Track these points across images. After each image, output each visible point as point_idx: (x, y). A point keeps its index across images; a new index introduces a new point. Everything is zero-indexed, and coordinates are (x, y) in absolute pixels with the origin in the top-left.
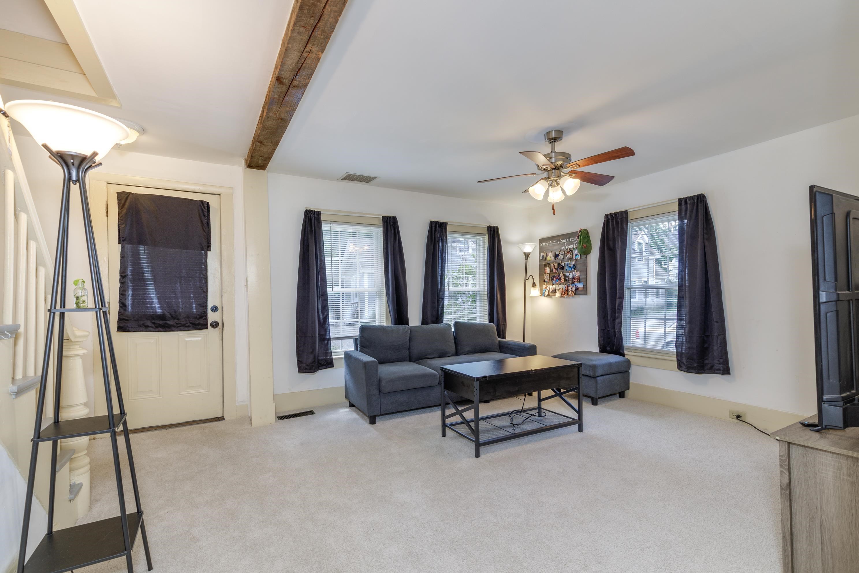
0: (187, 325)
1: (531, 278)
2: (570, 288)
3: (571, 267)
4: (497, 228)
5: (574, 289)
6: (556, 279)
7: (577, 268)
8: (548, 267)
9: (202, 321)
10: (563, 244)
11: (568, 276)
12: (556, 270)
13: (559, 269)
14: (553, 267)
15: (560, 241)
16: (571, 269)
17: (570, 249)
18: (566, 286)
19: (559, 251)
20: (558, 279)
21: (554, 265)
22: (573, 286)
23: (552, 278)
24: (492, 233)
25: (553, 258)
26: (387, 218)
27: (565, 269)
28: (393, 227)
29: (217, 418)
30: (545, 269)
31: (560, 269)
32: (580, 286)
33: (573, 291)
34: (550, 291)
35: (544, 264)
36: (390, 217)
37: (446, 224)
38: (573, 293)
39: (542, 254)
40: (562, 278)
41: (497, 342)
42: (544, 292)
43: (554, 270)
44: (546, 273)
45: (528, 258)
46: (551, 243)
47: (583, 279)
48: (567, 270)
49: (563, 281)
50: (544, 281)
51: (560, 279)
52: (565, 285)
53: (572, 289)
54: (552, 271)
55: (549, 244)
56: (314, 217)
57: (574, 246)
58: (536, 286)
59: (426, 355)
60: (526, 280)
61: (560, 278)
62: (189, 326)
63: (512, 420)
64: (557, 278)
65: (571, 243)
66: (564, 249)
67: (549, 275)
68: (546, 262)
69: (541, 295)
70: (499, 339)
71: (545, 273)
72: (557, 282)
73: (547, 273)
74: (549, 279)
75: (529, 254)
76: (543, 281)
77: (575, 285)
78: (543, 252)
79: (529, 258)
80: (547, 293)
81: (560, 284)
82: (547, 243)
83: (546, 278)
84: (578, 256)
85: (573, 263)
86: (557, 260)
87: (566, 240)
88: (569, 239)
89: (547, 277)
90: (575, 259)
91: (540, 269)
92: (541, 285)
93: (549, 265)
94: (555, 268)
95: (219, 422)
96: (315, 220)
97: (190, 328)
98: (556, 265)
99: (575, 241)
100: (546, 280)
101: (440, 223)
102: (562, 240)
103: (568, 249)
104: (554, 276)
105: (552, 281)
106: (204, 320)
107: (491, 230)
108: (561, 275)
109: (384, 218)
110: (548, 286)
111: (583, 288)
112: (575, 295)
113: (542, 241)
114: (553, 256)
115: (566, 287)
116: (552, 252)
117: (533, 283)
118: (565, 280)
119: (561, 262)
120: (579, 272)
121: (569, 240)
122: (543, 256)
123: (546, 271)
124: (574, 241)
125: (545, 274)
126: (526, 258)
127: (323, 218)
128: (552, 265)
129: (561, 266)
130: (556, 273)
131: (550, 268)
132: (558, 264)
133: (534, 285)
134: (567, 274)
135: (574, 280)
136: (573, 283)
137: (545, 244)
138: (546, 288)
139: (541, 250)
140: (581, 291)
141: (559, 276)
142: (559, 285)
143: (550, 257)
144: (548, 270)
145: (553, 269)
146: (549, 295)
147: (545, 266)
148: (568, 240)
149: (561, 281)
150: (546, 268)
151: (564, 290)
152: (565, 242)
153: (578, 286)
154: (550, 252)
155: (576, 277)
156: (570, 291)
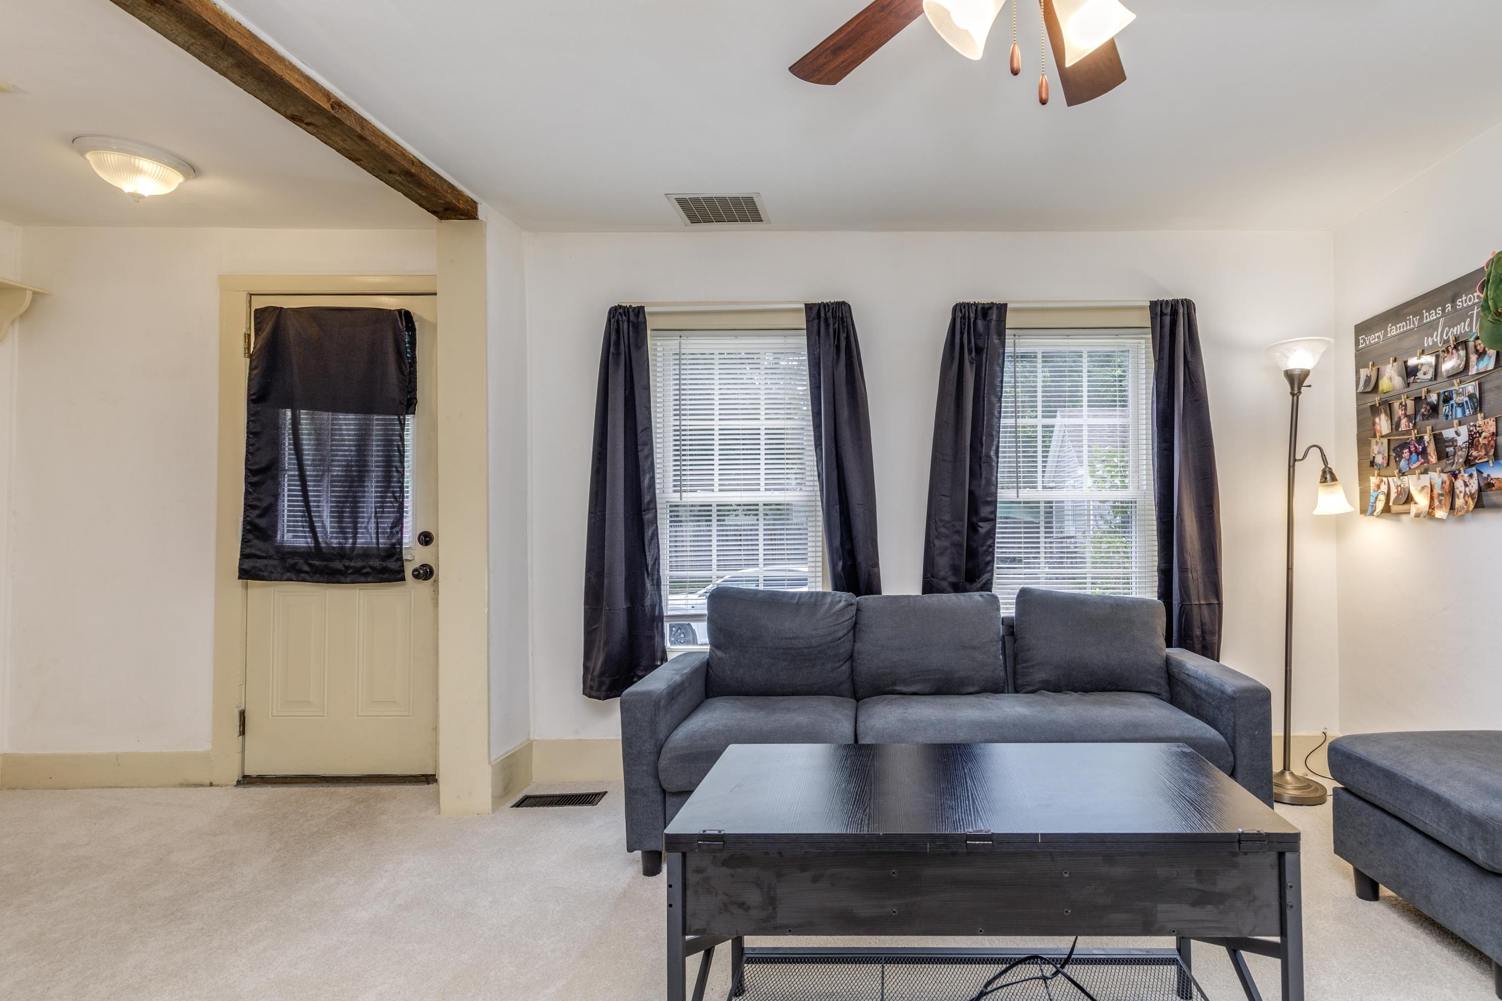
0: (365, 571)
1: (1315, 454)
2: (1459, 484)
3: (1461, 405)
4: (1188, 305)
5: (1474, 487)
6: (1411, 453)
7: (1486, 407)
8: (1383, 416)
9: (392, 564)
10: (1433, 326)
11: (1453, 441)
12: (1410, 421)
13: (1419, 418)
14: (1401, 413)
15: (1421, 319)
16: (1464, 412)
17: (1456, 339)
18: (1446, 476)
19: (1419, 351)
20: (1418, 454)
21: (1401, 404)
22: (1471, 476)
23: (1397, 449)
24: (1167, 320)
25: (1398, 382)
26: (819, 309)
27: (1441, 417)
28: (834, 330)
29: (423, 775)
30: (1374, 424)
31: (1423, 415)
33: (1472, 495)
34: (1393, 496)
35: (1371, 407)
36: (825, 305)
37: (1002, 308)
38: (1470, 501)
39: (1364, 372)
40: (1431, 449)
41: (1160, 662)
42: (1372, 500)
43: (1404, 421)
44: (1378, 435)
45: (1299, 389)
46: (1393, 331)
48: (1447, 416)
49: (1433, 459)
50: (1372, 463)
51: (1424, 453)
52: (1442, 471)
53: (1466, 485)
54: (1398, 425)
55: (1385, 335)
56: (629, 321)
57: (1470, 323)
58: (1334, 479)
59: (894, 684)
60: (1295, 460)
61: (1425, 449)
62: (367, 575)
63: (986, 986)
64: (1413, 449)
65: (1462, 316)
66: (1435, 343)
67: (1385, 441)
68: (1376, 399)
69: (1363, 511)
70: (1168, 650)
71: (1375, 435)
72: (1415, 466)
73: (1382, 437)
74: (1386, 455)
75: (1305, 374)
76: (1367, 464)
77: (1479, 471)
78: (1366, 366)
79: (1303, 389)
80: (1380, 505)
81: (1425, 472)
82: (1380, 334)
83: (1379, 453)
84: (1486, 357)
85: (1471, 388)
86: (1413, 387)
87: (1443, 310)
88: (1453, 301)
89: (1379, 450)
90: (1479, 373)
91: (1360, 423)
92: (1363, 478)
93: (1387, 406)
94: (1406, 415)
95: (426, 786)
96: (631, 329)
97: (370, 579)
98: (1410, 404)
99: (1474, 304)
100: (1379, 460)
101: (980, 307)
102: (1428, 311)
103: (1448, 341)
104: (1405, 445)
105: (1397, 463)
106: (395, 561)
107: (1162, 314)
108: (1427, 438)
109: (809, 307)
110: (1385, 479)
112: (1476, 507)
113: (1362, 329)
114: (1400, 375)
115: (1443, 482)
116: (1395, 360)
117: (1324, 472)
118: (1442, 455)
119: (1428, 392)
120: (1491, 422)
121: (1453, 306)
122: (1368, 379)
123: (1378, 427)
124: (1471, 308)
125: (1373, 441)
126: (1292, 388)
127: (651, 323)
128: (1396, 405)
129: (1428, 404)
130: (1408, 432)
131: (1391, 416)
132: (1418, 400)
133: (1328, 476)
134: (1448, 434)
135: (1475, 453)
136: (1469, 462)
137: (1374, 338)
138: (1378, 487)
139: (1362, 359)
140: (1496, 491)
141: (1420, 440)
142: (1422, 473)
143: (1391, 379)
144: (1383, 424)
145: (1400, 419)
146: (1387, 510)
147: (1374, 411)
148: (1448, 307)
149: (1428, 461)
150: (1377, 420)
151: (1438, 490)
152: (1439, 318)
153: (1489, 475)
154: (1390, 363)
155: (1481, 439)
156: (1462, 495)
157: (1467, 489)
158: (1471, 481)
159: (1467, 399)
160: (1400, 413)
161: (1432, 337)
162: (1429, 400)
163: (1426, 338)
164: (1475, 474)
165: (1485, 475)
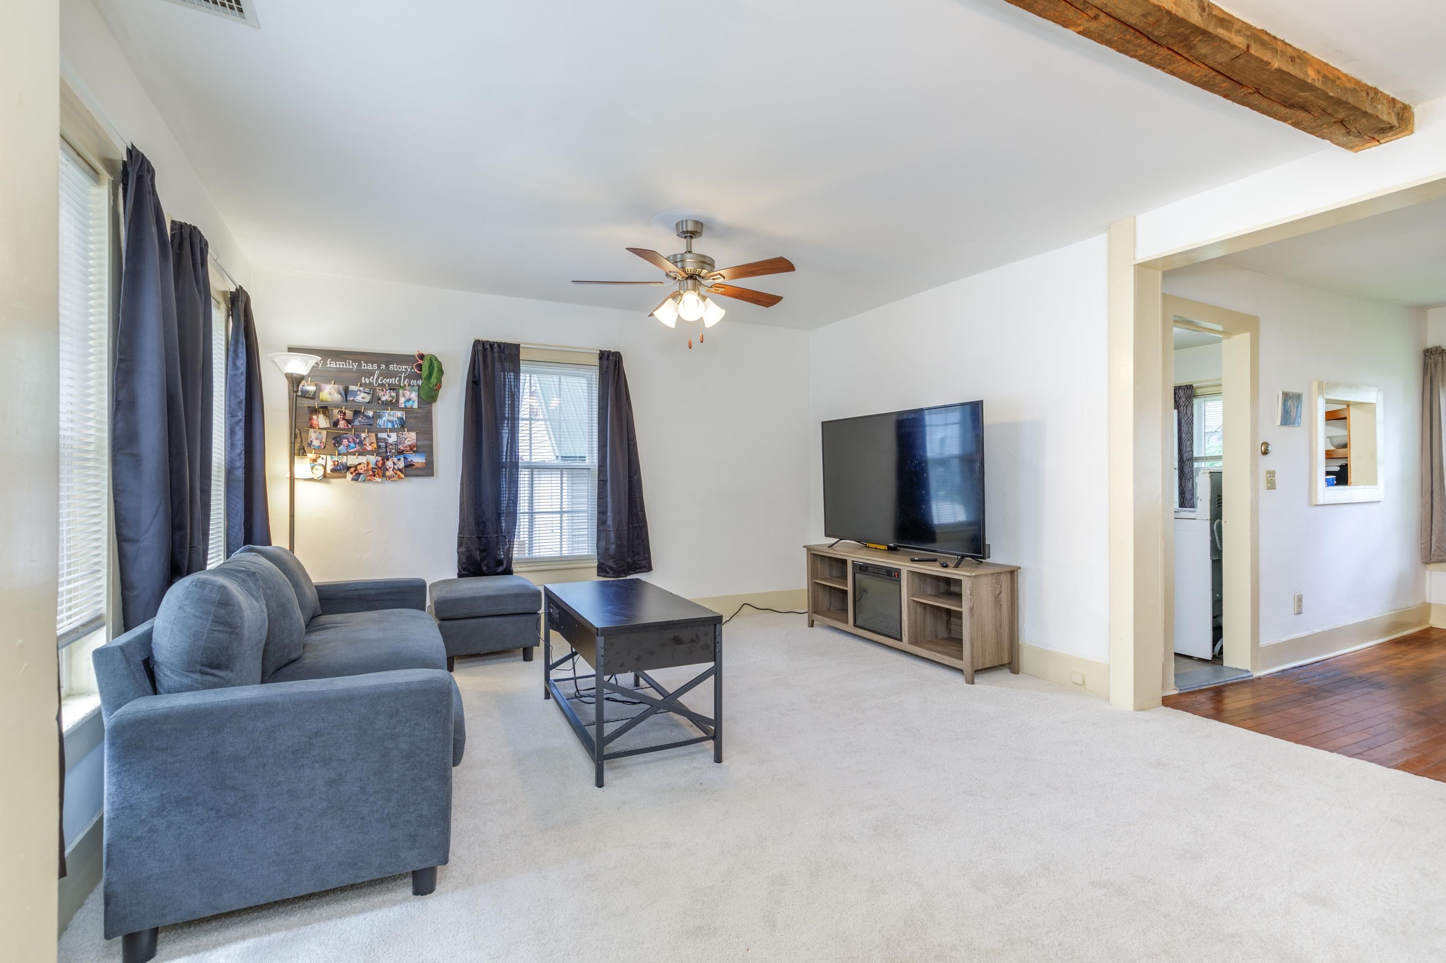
2: (389, 463)
3: (391, 422)
5: (400, 465)
6: (349, 442)
10: (371, 374)
11: (383, 438)
12: (348, 423)
13: (356, 422)
15: (360, 365)
16: (394, 426)
17: (389, 386)
18: (379, 459)
19: (357, 384)
20: (355, 444)
21: (340, 411)
22: (398, 460)
23: (336, 438)
25: (337, 397)
32: (418, 460)
33: (397, 469)
38: (399, 473)
43: (342, 422)
44: (317, 427)
46: (333, 365)
47: (426, 447)
48: (378, 424)
50: (310, 445)
52: (376, 456)
53: (394, 464)
54: (336, 424)
55: (325, 364)
57: (400, 381)
61: (361, 442)
64: (351, 440)
65: (394, 374)
66: (371, 384)
67: (323, 432)
71: (311, 427)
72: (352, 450)
74: (324, 440)
76: (306, 445)
77: (405, 458)
80: (320, 472)
81: (361, 454)
84: (411, 401)
85: (399, 413)
86: (351, 403)
87: (379, 367)
88: (387, 364)
90: (406, 407)
94: (344, 419)
98: (349, 413)
99: (404, 371)
100: (316, 443)
102: (366, 363)
103: (382, 384)
104: (342, 437)
105: (337, 447)
110: (323, 455)
111: (426, 463)
112: (405, 476)
114: (339, 393)
115: (377, 461)
116: (335, 384)
118: (377, 447)
120: (413, 435)
121: (387, 367)
124: (399, 372)
125: (312, 430)
128: (335, 411)
129: (365, 416)
130: (347, 429)
131: (329, 417)
134: (382, 435)
135: (402, 449)
136: (398, 453)
138: (317, 460)
140: (418, 469)
142: (358, 455)
143: (330, 394)
145: (338, 421)
146: (324, 475)
148: (383, 366)
149: (363, 449)
150: (315, 417)
151: (372, 465)
152: (376, 370)
153: (412, 460)
154: (331, 384)
155: (406, 442)
156: (391, 469)
157: (396, 467)
158: (399, 462)
159: (396, 419)
160: (339, 416)
161: (369, 378)
162: (366, 414)
163: (363, 378)
164: (402, 459)
165: (409, 460)
